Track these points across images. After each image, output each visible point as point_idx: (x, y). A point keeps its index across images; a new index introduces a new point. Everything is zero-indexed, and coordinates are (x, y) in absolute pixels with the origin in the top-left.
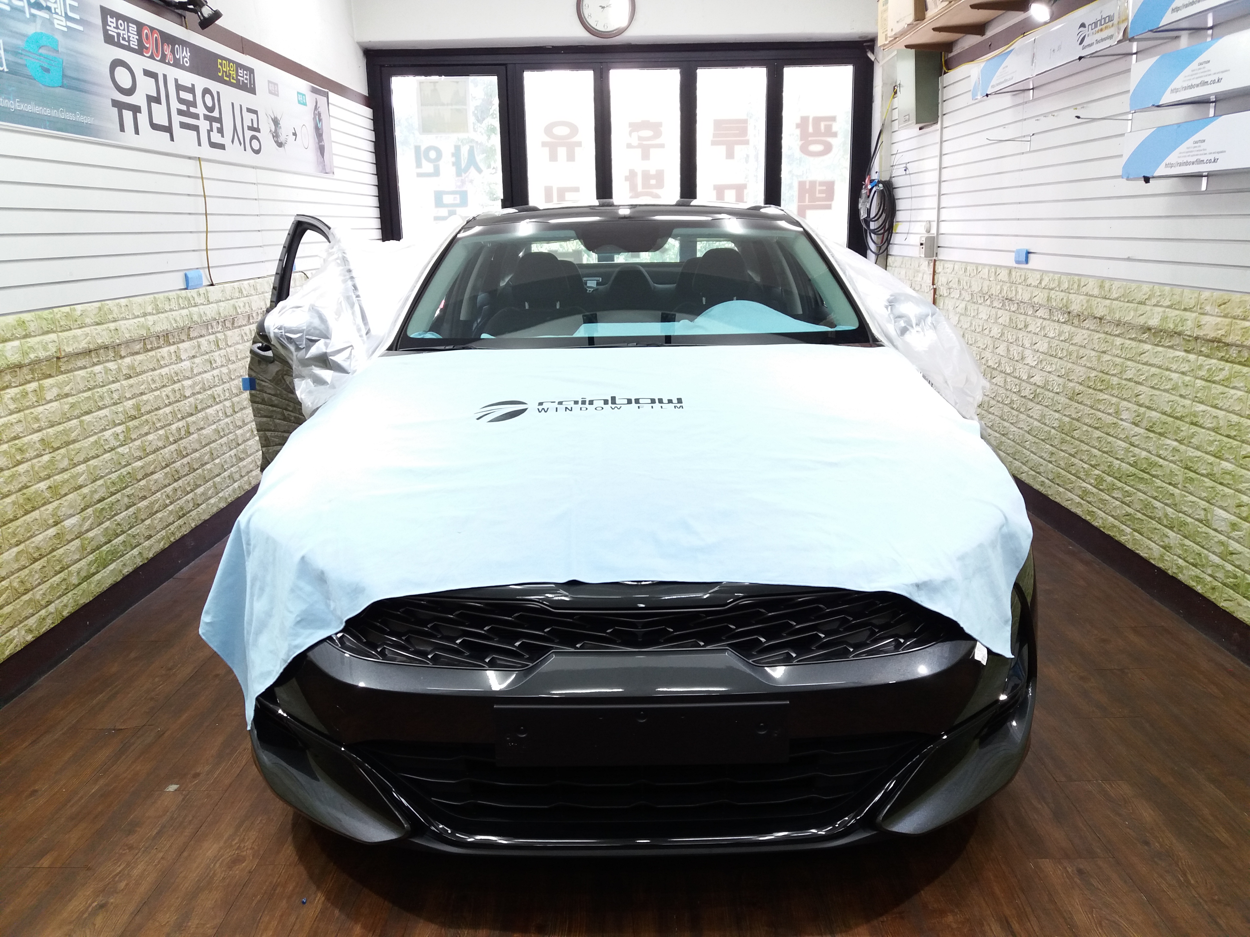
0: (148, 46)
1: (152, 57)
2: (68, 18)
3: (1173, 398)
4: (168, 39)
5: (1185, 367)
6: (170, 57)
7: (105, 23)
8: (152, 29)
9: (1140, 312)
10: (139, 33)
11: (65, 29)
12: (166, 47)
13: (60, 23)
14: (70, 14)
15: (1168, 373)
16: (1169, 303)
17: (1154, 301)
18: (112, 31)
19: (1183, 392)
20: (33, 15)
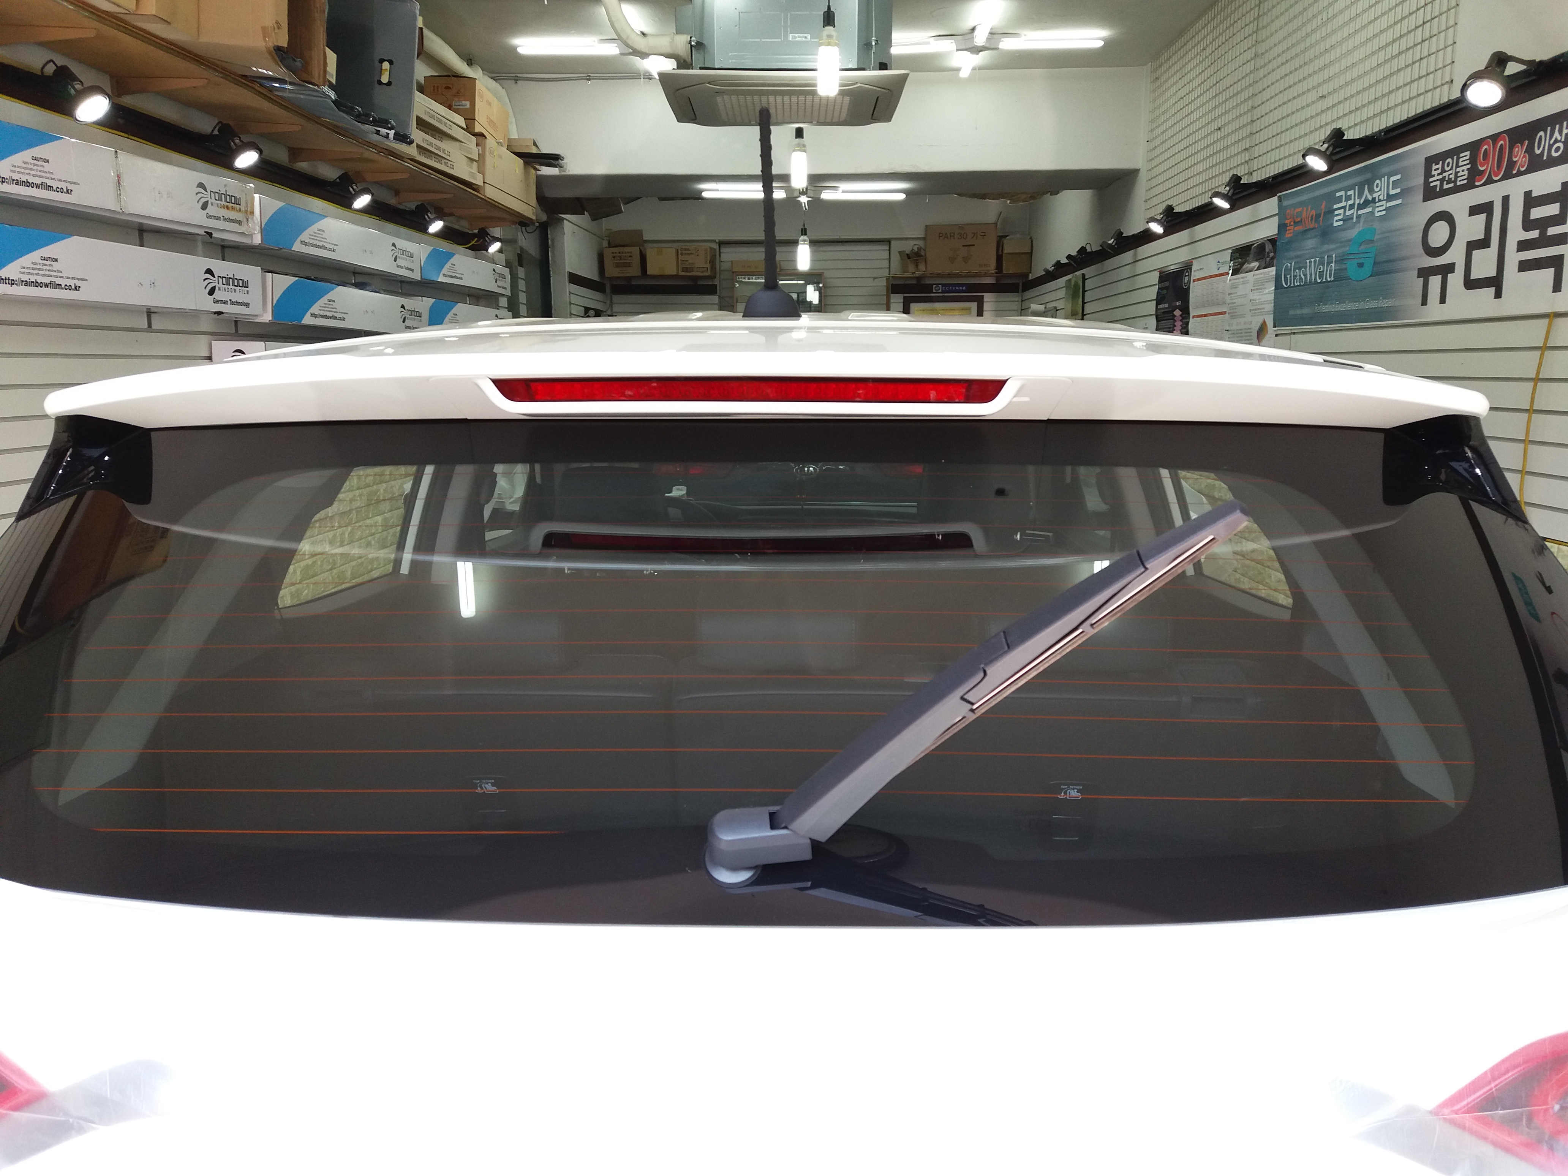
1: (1487, 183)
2: (1388, 198)
4: (1525, 133)
6: (1522, 164)
7: (1427, 177)
10: (1474, 157)
11: (1385, 213)
12: (1517, 149)
13: (1380, 209)
14: (1392, 192)
18: (1435, 181)
20: (1359, 217)
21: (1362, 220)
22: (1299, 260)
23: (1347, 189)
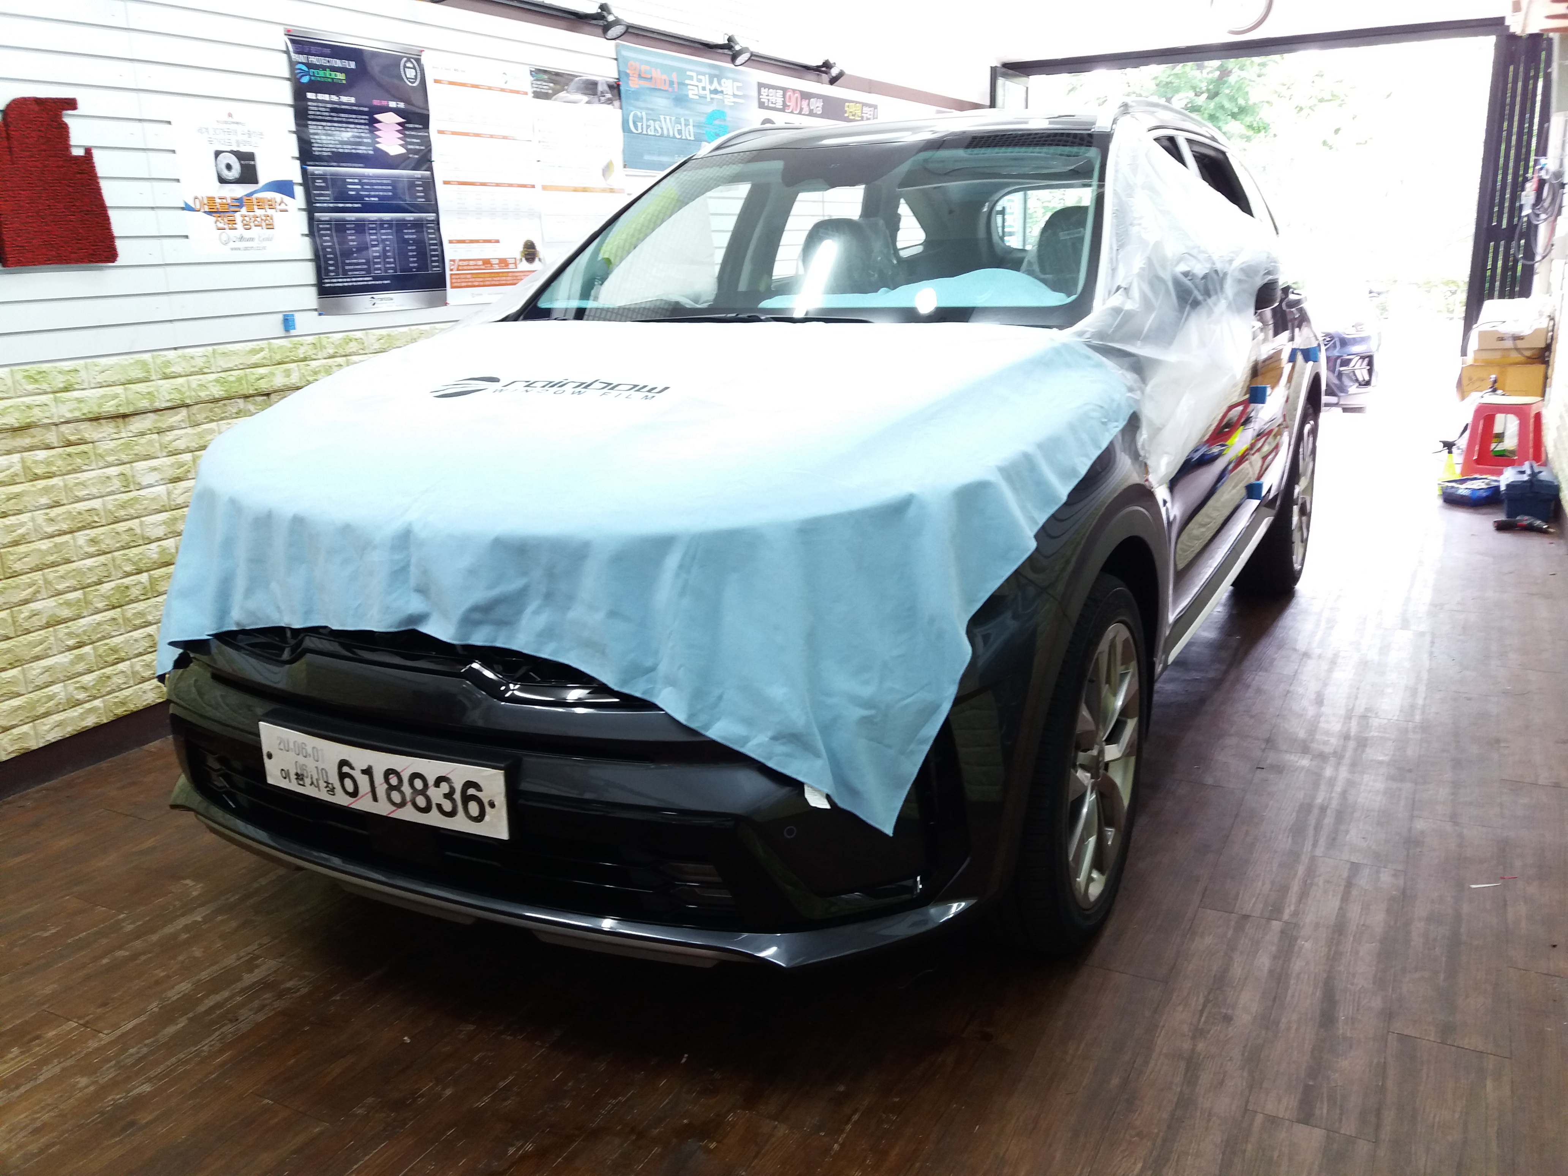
0: (788, 104)
1: (792, 112)
2: (735, 96)
4: (806, 96)
6: (806, 111)
7: (759, 93)
8: (794, 91)
10: (784, 96)
11: (733, 104)
12: (803, 102)
13: (729, 101)
14: (736, 93)
18: (764, 99)
20: (712, 99)
21: (715, 102)
22: (650, 112)
23: (699, 73)
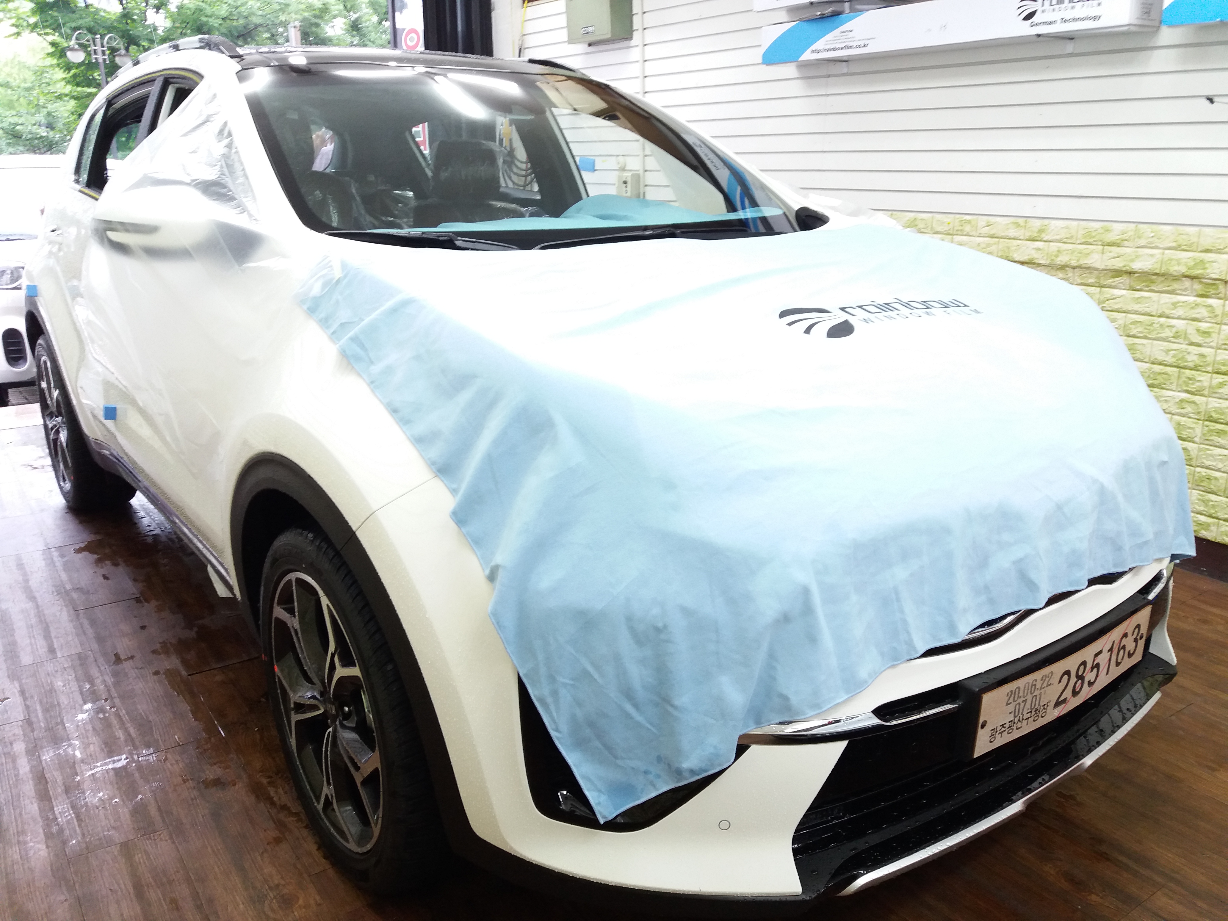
3: (1175, 346)
5: (1203, 312)
9: (1112, 255)
15: (1162, 320)
16: (1174, 244)
17: (1142, 242)
19: (1198, 339)
